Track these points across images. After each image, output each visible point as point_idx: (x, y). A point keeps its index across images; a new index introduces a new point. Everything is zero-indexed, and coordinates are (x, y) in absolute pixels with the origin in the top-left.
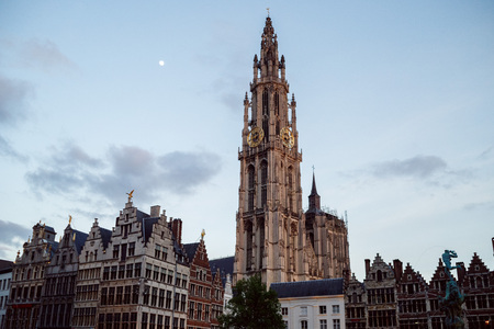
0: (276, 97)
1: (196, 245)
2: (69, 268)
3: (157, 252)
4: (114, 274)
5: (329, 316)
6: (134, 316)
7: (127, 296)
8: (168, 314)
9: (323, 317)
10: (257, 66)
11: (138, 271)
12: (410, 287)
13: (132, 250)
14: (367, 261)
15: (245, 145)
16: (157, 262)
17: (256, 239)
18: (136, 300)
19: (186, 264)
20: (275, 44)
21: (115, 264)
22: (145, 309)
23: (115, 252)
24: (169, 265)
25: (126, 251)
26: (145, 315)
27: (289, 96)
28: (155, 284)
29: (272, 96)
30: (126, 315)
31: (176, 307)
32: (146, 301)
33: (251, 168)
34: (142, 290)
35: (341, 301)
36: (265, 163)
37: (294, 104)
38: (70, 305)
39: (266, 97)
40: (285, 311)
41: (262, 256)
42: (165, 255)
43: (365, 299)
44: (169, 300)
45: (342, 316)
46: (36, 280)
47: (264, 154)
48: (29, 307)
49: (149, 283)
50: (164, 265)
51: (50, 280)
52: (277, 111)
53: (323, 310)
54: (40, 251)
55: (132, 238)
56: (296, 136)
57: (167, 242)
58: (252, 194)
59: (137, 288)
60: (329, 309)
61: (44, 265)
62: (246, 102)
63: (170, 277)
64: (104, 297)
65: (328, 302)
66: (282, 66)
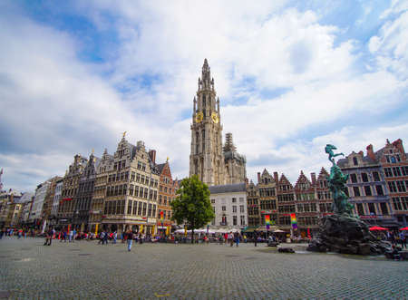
0: (210, 98)
1: (164, 165)
2: (91, 177)
3: (139, 166)
4: (114, 179)
5: (238, 204)
6: (124, 201)
7: (121, 191)
8: (146, 201)
9: (234, 204)
10: (200, 83)
11: (127, 176)
12: (284, 186)
13: (124, 165)
14: (259, 174)
15: (194, 122)
16: (138, 172)
17: (200, 169)
18: (125, 193)
19: (158, 175)
20: (209, 73)
21: (115, 173)
22: (131, 198)
23: (115, 166)
24: (147, 173)
25: (121, 165)
26: (130, 201)
27: (216, 98)
28: (137, 184)
29: (207, 97)
30: (119, 201)
31: (151, 197)
32: (131, 194)
33: (197, 133)
34: (129, 187)
35: (244, 196)
36: (204, 130)
37: (218, 101)
38: (91, 198)
39: (204, 98)
40: (213, 201)
41: (203, 176)
42: (144, 168)
43: (258, 194)
44: (146, 193)
45: (245, 203)
46: (75, 185)
47: (203, 126)
48: (70, 200)
49: (133, 183)
50: (143, 173)
51: (81, 184)
52: (210, 105)
53: (234, 200)
54: (77, 169)
55: (124, 158)
56: (219, 118)
57: (145, 161)
58: (197, 146)
59: (126, 185)
60: (238, 200)
61: (79, 177)
62: (195, 101)
63: (147, 181)
64: (108, 193)
65: (237, 196)
66: (212, 83)
